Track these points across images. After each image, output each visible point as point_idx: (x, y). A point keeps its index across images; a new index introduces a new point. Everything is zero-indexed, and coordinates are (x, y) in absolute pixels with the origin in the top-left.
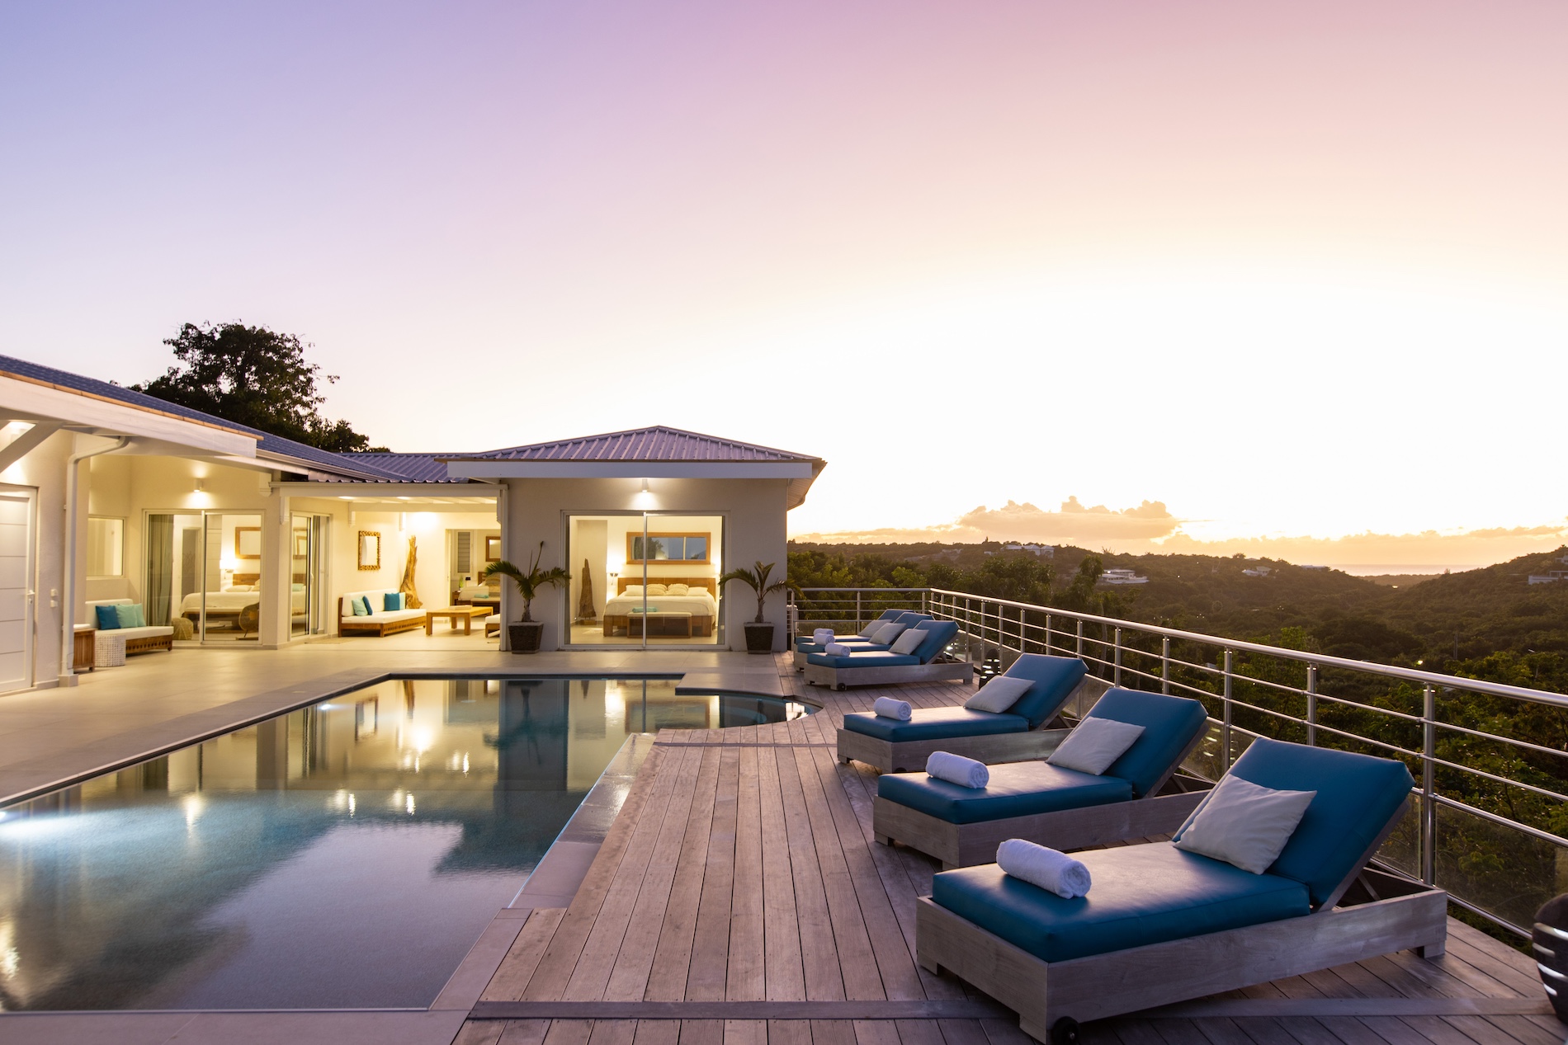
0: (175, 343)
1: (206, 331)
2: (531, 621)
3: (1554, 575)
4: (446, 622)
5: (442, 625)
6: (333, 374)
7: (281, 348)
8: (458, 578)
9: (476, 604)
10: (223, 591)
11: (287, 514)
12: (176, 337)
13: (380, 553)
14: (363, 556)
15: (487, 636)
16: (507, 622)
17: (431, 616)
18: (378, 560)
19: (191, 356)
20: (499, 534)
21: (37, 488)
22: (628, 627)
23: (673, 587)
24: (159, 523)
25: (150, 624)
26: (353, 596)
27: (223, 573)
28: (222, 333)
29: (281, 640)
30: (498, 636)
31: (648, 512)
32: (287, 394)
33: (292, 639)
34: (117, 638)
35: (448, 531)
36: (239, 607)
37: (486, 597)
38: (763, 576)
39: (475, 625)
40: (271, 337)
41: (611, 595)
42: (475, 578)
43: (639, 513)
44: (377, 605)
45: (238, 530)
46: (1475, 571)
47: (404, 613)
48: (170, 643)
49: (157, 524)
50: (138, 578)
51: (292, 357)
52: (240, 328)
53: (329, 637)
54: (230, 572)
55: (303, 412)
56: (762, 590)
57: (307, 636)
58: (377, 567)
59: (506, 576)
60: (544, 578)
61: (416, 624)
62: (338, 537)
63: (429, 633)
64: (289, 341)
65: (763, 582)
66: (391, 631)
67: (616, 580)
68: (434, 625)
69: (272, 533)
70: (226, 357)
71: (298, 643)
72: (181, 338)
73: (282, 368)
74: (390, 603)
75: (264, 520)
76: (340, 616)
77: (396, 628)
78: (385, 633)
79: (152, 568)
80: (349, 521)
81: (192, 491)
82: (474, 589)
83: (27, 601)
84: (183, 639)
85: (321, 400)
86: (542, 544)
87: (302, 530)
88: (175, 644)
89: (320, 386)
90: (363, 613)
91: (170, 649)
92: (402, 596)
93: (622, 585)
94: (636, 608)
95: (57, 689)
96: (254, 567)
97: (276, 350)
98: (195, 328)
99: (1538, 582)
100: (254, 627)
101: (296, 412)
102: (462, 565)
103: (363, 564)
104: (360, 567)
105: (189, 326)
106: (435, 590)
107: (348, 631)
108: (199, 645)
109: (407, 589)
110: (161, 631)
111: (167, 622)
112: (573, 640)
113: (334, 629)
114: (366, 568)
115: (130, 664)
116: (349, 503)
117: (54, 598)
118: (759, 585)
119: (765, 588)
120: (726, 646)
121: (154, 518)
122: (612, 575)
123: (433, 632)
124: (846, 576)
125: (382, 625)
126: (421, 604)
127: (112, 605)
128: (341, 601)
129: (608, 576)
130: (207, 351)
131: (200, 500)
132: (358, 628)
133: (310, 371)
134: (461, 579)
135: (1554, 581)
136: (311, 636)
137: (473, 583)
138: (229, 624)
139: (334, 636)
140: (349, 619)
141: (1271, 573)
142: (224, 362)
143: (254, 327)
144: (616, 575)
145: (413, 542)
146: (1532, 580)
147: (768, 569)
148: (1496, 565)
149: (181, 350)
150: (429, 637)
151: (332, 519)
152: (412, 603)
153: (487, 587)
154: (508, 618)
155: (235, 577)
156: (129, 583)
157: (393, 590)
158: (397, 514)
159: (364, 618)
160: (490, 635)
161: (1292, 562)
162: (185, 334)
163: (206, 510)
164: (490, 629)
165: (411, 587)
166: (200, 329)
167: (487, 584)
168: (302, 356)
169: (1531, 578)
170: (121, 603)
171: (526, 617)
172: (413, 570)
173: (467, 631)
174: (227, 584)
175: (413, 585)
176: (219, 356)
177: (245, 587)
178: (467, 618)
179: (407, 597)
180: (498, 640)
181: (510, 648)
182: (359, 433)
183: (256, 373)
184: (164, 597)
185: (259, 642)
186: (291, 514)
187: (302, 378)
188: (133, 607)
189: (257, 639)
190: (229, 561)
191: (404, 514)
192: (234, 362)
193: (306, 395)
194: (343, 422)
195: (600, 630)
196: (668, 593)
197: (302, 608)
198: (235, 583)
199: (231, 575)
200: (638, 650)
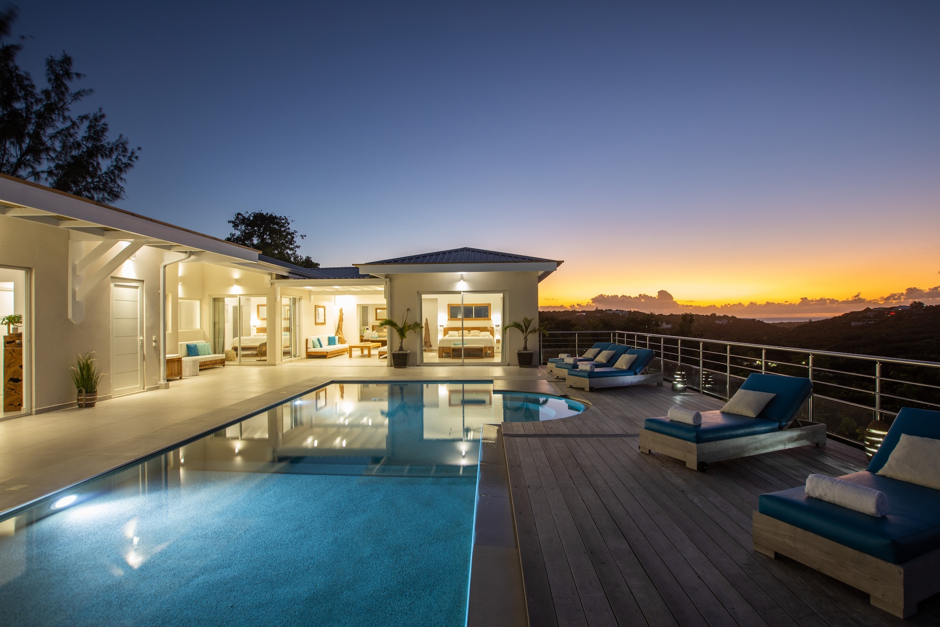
0: (233, 222)
1: (246, 216)
2: (403, 351)
3: (864, 321)
4: (358, 350)
5: (356, 352)
6: (303, 234)
7: (279, 223)
8: (363, 328)
9: (373, 341)
10: (252, 337)
11: (279, 297)
12: (233, 220)
13: (326, 316)
14: (317, 318)
15: (379, 358)
16: (391, 351)
17: (351, 348)
18: (325, 320)
19: (240, 228)
20: (385, 307)
21: (143, 281)
22: (452, 353)
23: (472, 332)
24: (217, 302)
25: (215, 353)
26: (313, 338)
27: (252, 327)
28: (254, 217)
29: (278, 361)
30: (386, 358)
31: (464, 292)
32: (283, 244)
33: (283, 360)
34: (194, 361)
35: (358, 305)
36: (257, 344)
37: (377, 338)
38: (527, 325)
39: (374, 352)
40: (275, 218)
41: (440, 336)
42: (371, 328)
43: (459, 293)
44: (325, 342)
45: (258, 306)
46: (825, 320)
47: (338, 346)
48: (224, 363)
49: (217, 303)
50: (208, 330)
51: (284, 227)
52: (261, 215)
53: (302, 359)
54: (255, 326)
55: (290, 252)
56: (526, 333)
57: (291, 359)
58: (324, 323)
59: (390, 326)
60: (410, 327)
61: (344, 352)
62: (305, 308)
63: (351, 356)
64: (283, 219)
65: (527, 328)
66: (332, 356)
67: (442, 328)
68: (353, 352)
69: (272, 307)
70: (256, 228)
71: (286, 362)
72: (236, 220)
73: (280, 232)
74: (331, 341)
75: (268, 300)
76: (307, 348)
77: (334, 354)
78: (329, 356)
79: (215, 325)
80: (310, 300)
81: (233, 285)
82: (370, 334)
83: (139, 343)
84: (231, 360)
85: (298, 247)
86: (408, 310)
87: (287, 306)
88: (226, 363)
89: (298, 240)
90: (318, 347)
91: (224, 366)
92: (337, 338)
93: (446, 331)
94: (456, 343)
95: (157, 390)
96: (264, 324)
97: (278, 224)
98: (242, 215)
99: (856, 325)
100: (264, 354)
101: (287, 252)
102: (364, 323)
103: (317, 322)
104: (316, 324)
105: (239, 214)
106: (352, 336)
107: (310, 356)
108: (238, 364)
109: (339, 334)
110: (219, 356)
111: (223, 352)
112: (425, 361)
113: (304, 355)
114: (319, 324)
115: (202, 375)
116: (310, 291)
117: (155, 341)
118: (525, 330)
119: (528, 332)
120: (507, 363)
121: (215, 300)
122: (440, 326)
123: (352, 356)
124: (547, 325)
125: (327, 353)
126: (346, 342)
127: (195, 344)
128: (307, 340)
129: (439, 326)
130: (247, 225)
131: (237, 290)
132: (316, 354)
133: (293, 233)
134: (364, 329)
135: (864, 324)
136: (293, 359)
137: (370, 331)
138: (255, 352)
139: (304, 358)
140: (311, 350)
141: (729, 322)
142: (255, 231)
143: (268, 214)
144: (443, 326)
145: (341, 311)
146: (853, 324)
147: (529, 322)
148: (835, 317)
149: (236, 226)
150: (351, 359)
151: (302, 299)
152: (342, 341)
153: (377, 333)
154: (391, 349)
155: (258, 329)
156: (204, 332)
157: (332, 335)
158: (333, 296)
159: (318, 349)
160: (381, 357)
161: (738, 317)
162: (237, 218)
163: (240, 295)
164: (381, 354)
165: (341, 333)
166: (244, 215)
167: (376, 332)
168: (289, 226)
169: (852, 322)
170: (200, 343)
171: (401, 349)
172: (342, 325)
173: (369, 356)
174: (254, 332)
175: (342, 332)
176: (253, 228)
177: (262, 334)
178: (369, 348)
179: (339, 338)
180: (386, 360)
181: (393, 365)
182: (316, 262)
183: (269, 235)
184: (221, 340)
185: (267, 362)
186: (281, 297)
187: (289, 237)
188: (205, 345)
189: (266, 360)
190: (255, 321)
191: (337, 296)
192: (259, 230)
193: (292, 244)
194: (308, 257)
195: (436, 354)
196: (470, 335)
197: (288, 344)
198: (257, 332)
199: (255, 328)
200: (459, 366)
